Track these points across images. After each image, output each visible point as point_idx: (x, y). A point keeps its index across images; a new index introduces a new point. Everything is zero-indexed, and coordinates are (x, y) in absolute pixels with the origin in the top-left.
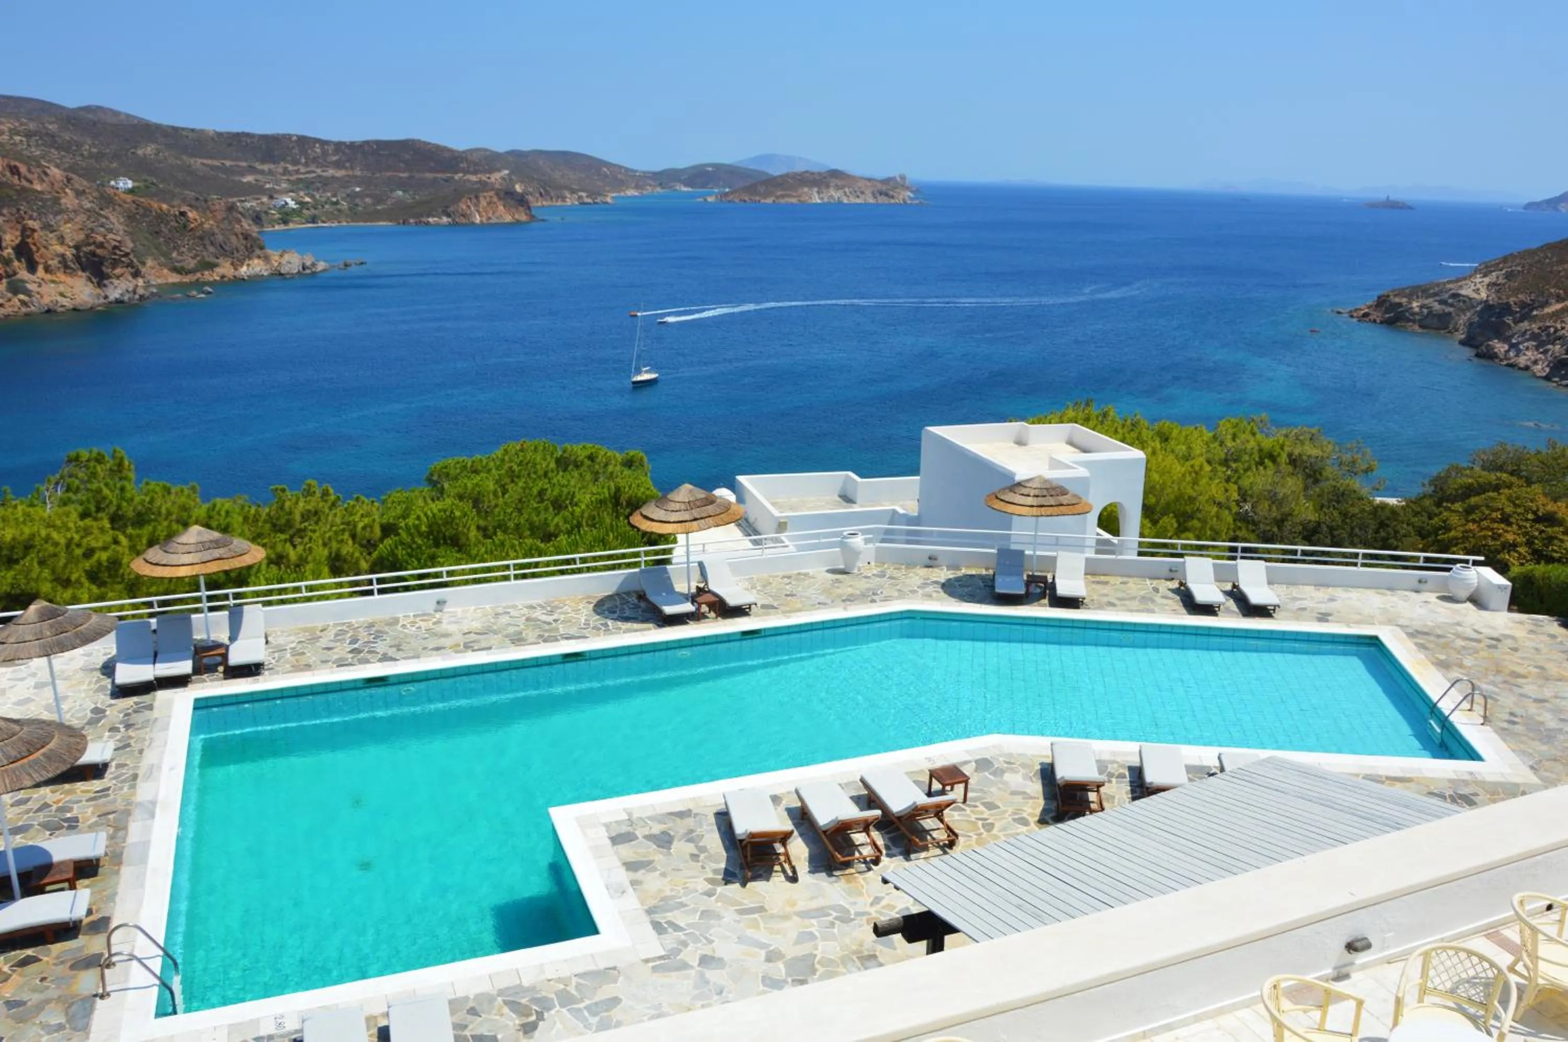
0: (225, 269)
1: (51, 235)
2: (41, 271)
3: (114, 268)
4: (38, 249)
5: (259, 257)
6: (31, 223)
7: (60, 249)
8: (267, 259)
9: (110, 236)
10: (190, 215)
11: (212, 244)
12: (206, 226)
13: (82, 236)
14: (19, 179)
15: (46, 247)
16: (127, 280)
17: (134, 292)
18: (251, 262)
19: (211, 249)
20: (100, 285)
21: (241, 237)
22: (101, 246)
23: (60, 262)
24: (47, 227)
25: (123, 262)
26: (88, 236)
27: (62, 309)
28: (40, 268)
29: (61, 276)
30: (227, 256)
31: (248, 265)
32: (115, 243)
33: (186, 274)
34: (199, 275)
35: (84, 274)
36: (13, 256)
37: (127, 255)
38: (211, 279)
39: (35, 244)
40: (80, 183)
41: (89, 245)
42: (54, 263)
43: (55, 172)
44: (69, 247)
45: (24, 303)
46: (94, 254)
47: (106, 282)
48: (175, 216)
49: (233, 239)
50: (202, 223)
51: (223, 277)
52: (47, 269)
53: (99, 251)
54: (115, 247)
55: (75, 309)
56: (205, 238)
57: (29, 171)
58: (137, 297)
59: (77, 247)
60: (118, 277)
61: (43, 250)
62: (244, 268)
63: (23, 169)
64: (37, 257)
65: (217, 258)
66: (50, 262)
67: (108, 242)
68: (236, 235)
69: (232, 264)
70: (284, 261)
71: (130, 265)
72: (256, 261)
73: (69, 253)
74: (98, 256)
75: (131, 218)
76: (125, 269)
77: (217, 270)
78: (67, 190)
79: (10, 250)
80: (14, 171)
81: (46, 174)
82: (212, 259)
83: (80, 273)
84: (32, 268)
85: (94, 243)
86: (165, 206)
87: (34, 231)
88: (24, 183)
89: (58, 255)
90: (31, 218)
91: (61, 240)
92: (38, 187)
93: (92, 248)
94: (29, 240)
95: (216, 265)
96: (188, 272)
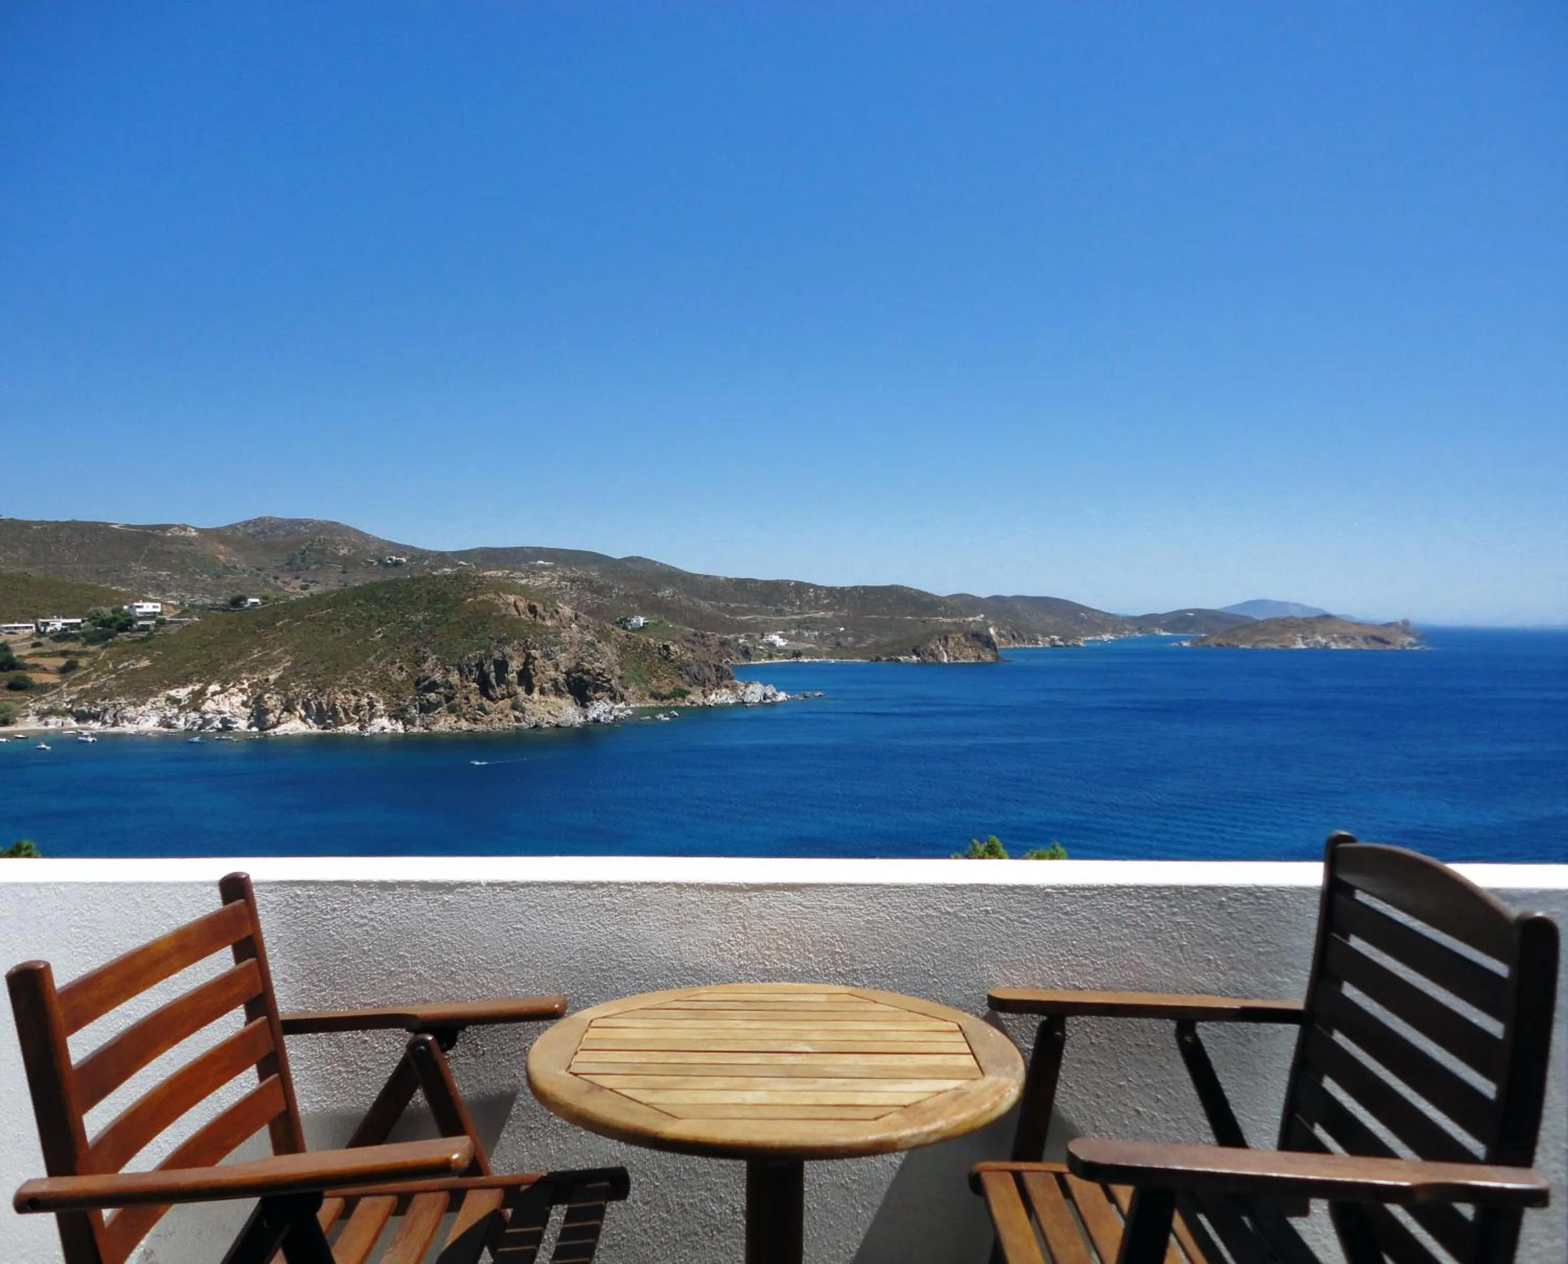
0: (696, 698)
1: (550, 662)
2: (536, 695)
3: (595, 692)
4: (537, 674)
5: (727, 687)
6: (533, 652)
7: (552, 673)
8: (734, 689)
9: (597, 664)
10: (671, 648)
11: (688, 674)
12: (684, 658)
13: (573, 664)
14: (535, 617)
15: (543, 673)
16: (606, 702)
17: (610, 712)
18: (718, 691)
19: (687, 678)
20: (584, 706)
21: (713, 669)
22: (587, 672)
23: (552, 686)
24: (547, 656)
25: (605, 687)
26: (578, 664)
27: (548, 726)
28: (536, 689)
29: (552, 698)
30: (700, 685)
31: (716, 694)
32: (598, 671)
33: (662, 700)
34: (672, 700)
35: (571, 697)
36: (516, 680)
37: (609, 681)
38: (683, 705)
39: (534, 670)
40: (584, 618)
41: (578, 671)
42: (547, 686)
43: (567, 611)
44: (562, 673)
45: (518, 719)
46: (580, 679)
47: (588, 704)
48: (659, 649)
49: (706, 669)
50: (681, 655)
51: (693, 703)
52: (542, 692)
53: (585, 677)
54: (599, 674)
55: (557, 726)
56: (682, 668)
57: (545, 610)
58: (612, 717)
59: (568, 673)
60: (598, 700)
61: (540, 674)
62: (713, 697)
63: (540, 608)
64: (535, 680)
65: (691, 686)
66: (545, 685)
67: (593, 668)
68: (709, 666)
69: (703, 692)
70: (748, 691)
71: (611, 689)
72: (724, 691)
73: (561, 678)
74: (584, 681)
75: (623, 649)
76: (605, 693)
77: (689, 696)
78: (573, 626)
79: (514, 674)
80: (533, 610)
81: (557, 612)
82: (686, 688)
83: (568, 695)
84: (529, 691)
85: (582, 671)
86: (652, 641)
87: (535, 659)
88: (539, 621)
89: (551, 680)
90: (535, 648)
91: (557, 667)
92: (549, 623)
93: (580, 674)
94: (531, 666)
95: (689, 693)
96: (664, 698)
